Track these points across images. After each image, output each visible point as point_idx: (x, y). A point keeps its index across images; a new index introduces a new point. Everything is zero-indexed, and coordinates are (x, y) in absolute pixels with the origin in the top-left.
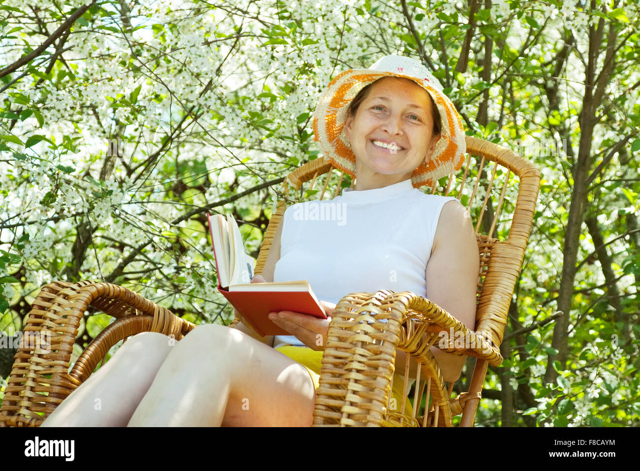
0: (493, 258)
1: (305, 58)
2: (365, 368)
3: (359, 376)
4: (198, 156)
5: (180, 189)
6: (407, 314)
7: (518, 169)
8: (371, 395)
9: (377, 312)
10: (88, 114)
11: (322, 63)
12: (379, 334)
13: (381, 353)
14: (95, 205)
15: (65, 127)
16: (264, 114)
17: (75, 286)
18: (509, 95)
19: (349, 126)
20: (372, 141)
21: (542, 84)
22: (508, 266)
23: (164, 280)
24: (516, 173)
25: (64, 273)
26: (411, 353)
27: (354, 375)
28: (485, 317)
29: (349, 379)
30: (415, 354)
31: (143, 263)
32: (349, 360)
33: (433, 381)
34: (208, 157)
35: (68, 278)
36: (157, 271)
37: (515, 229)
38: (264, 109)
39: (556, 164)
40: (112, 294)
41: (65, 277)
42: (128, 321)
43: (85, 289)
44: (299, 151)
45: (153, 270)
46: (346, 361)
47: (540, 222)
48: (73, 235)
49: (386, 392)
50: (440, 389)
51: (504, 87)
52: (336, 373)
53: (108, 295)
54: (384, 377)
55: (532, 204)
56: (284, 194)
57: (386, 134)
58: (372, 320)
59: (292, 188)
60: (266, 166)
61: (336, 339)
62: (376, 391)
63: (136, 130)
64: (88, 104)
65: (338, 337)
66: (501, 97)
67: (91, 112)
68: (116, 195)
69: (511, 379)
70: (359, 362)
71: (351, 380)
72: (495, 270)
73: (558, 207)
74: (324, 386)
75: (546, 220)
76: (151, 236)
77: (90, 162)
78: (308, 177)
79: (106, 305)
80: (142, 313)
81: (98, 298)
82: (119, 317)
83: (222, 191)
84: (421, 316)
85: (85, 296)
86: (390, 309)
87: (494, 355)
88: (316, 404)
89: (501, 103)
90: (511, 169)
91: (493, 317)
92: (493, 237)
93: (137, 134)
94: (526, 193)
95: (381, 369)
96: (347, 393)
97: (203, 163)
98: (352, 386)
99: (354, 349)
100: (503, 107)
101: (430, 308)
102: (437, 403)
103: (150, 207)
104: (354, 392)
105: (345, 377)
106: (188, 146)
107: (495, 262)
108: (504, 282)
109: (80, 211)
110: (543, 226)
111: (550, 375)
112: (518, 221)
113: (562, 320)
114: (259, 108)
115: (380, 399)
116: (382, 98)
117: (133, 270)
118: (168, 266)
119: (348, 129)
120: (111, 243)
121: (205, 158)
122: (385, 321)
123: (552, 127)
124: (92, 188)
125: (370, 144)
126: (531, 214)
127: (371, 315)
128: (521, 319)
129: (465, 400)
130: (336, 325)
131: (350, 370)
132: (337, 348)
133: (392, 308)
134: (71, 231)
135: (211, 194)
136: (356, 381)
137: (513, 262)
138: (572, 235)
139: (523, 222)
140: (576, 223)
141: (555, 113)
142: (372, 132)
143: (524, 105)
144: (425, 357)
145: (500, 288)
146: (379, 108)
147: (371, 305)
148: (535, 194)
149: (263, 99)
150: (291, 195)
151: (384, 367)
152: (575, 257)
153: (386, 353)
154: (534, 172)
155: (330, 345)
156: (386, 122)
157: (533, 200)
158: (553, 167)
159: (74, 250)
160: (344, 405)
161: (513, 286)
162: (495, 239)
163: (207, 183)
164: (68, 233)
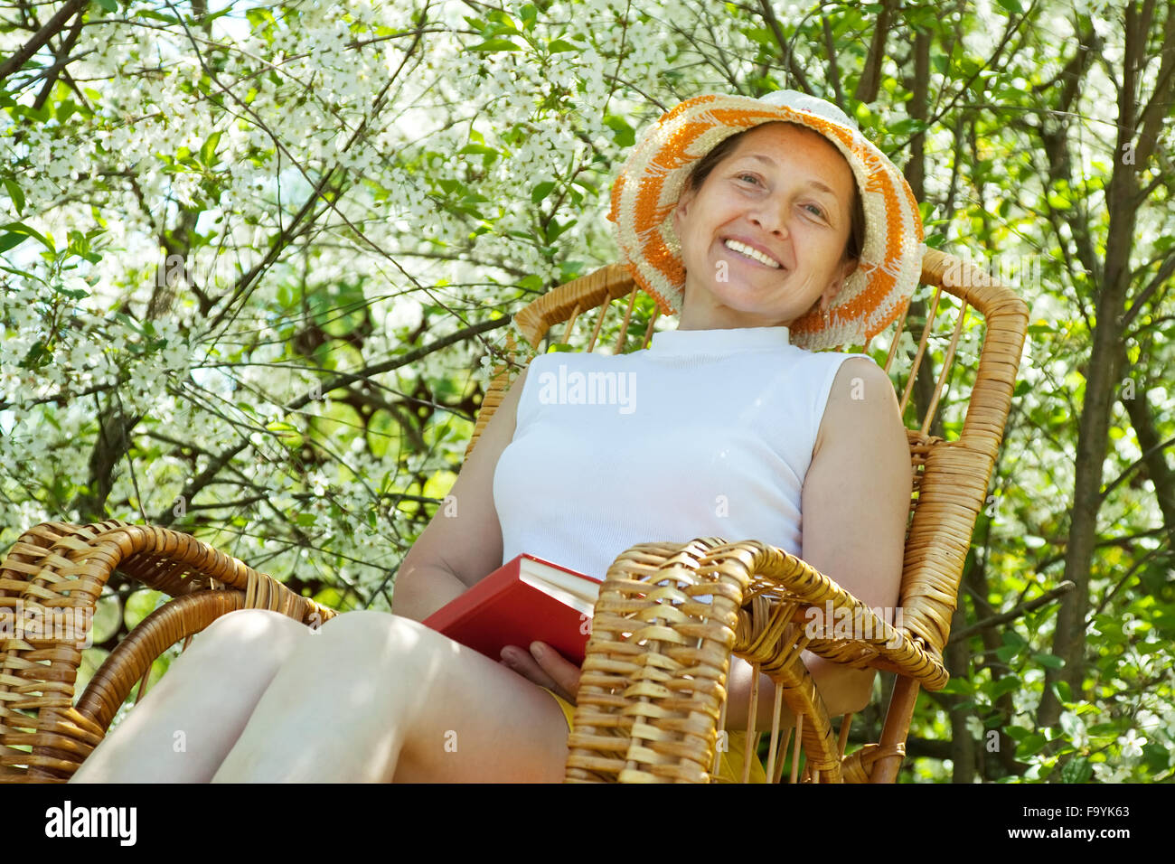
0: (930, 476)
1: (554, 78)
2: (667, 694)
3: (655, 711)
4: (346, 275)
5: (310, 339)
6: (752, 586)
7: (983, 300)
8: (677, 748)
9: (691, 582)
10: (123, 190)
11: (589, 87)
12: (694, 626)
13: (698, 663)
14: (131, 370)
15: (80, 215)
16: (471, 187)
17: (86, 532)
18: (967, 149)
19: (684, 209)
20: (724, 240)
21: (1035, 127)
22: (959, 490)
23: (277, 520)
24: (979, 307)
25: (74, 507)
26: (763, 664)
27: (643, 709)
28: (913, 592)
29: (633, 717)
30: (771, 666)
31: (235, 487)
32: (633, 677)
33: (808, 722)
34: (367, 276)
35: (82, 517)
36: (262, 504)
37: (974, 418)
38: (471, 176)
39: (1064, 287)
40: (160, 547)
41: (75, 515)
42: (193, 602)
43: (106, 537)
44: (542, 262)
45: (253, 500)
46: (629, 681)
47: (1032, 401)
48: (92, 432)
49: (709, 742)
50: (822, 736)
51: (957, 134)
52: (610, 705)
53: (154, 550)
54: (704, 713)
55: (1011, 368)
56: (505, 352)
57: (755, 229)
58: (680, 598)
59: (522, 340)
60: (477, 292)
61: (609, 636)
62: (689, 740)
63: (219, 221)
64: (121, 168)
65: (613, 632)
66: (952, 154)
67: (128, 186)
68: (175, 350)
69: (969, 719)
70: (655, 682)
71: (638, 719)
72: (936, 499)
73: (1069, 372)
74: (584, 731)
75: (1041, 398)
76: (246, 432)
77: (129, 287)
78: (562, 315)
79: (151, 570)
80: (223, 586)
81: (133, 555)
82: (178, 592)
83: (394, 344)
84: (780, 589)
85: (109, 553)
86: (717, 575)
87: (930, 668)
88: (568, 768)
89: (952, 164)
90: (968, 299)
91: (930, 592)
92: (931, 434)
93: (220, 228)
94: (997, 347)
95: (698, 696)
96: (630, 744)
97: (359, 288)
98: (641, 730)
99: (643, 656)
100: (956, 172)
101: (797, 573)
102: (816, 764)
103: (247, 375)
104: (645, 743)
105: (626, 712)
106: (326, 255)
107: (935, 482)
108: (953, 523)
109: (102, 381)
110: (1035, 412)
111: (1048, 711)
112: (980, 401)
113: (1073, 601)
114: (461, 175)
115: (697, 756)
116: (759, 158)
117: (215, 501)
118: (279, 492)
119: (681, 215)
120: (172, 447)
121: (362, 278)
122: (707, 599)
123: (1054, 215)
124: (125, 337)
125: (718, 246)
126: (1007, 389)
127: (679, 588)
128: (994, 599)
129: (874, 759)
130: (607, 608)
131: (635, 699)
132: (609, 654)
133: (721, 574)
134: (89, 424)
135: (373, 351)
136: (649, 720)
137: (970, 482)
138: (1092, 427)
139: (993, 404)
140: (1101, 403)
141: (1062, 184)
142: (726, 223)
143: (998, 169)
144: (791, 673)
145: (943, 534)
146: (750, 178)
147: (678, 567)
148: (1015, 349)
149: (469, 157)
150: (519, 354)
151: (703, 692)
152: (1099, 472)
153: (709, 664)
154: (1016, 307)
155: (596, 647)
156: (759, 206)
157: (1012, 360)
158: (1059, 293)
159: (94, 463)
160: (625, 768)
161: (969, 530)
162: (935, 438)
163: (367, 327)
164: (84, 427)
